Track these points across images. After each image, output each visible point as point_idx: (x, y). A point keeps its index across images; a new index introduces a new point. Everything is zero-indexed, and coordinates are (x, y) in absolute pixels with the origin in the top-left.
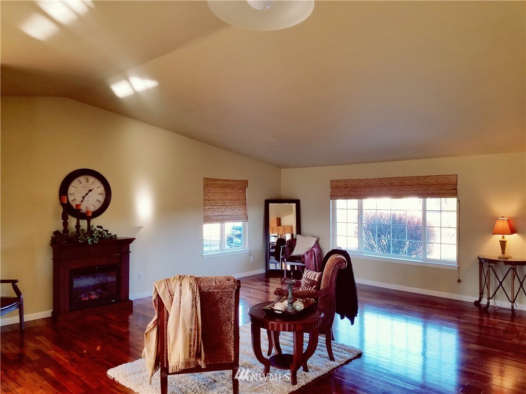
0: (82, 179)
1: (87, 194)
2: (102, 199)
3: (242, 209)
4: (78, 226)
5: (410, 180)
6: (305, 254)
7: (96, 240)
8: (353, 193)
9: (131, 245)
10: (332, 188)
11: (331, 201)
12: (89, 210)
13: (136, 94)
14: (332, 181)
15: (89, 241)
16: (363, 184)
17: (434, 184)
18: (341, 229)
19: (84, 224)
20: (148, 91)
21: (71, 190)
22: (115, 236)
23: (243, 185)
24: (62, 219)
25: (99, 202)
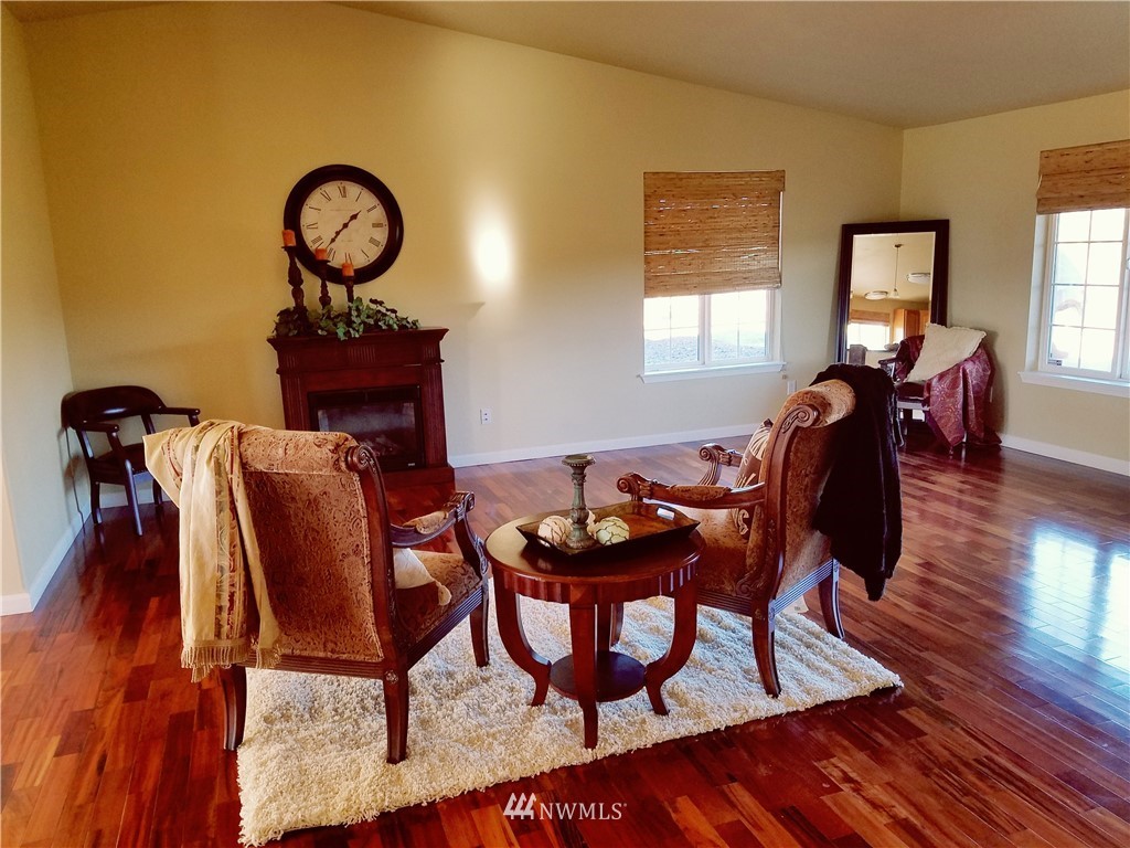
0: (331, 188)
1: (345, 226)
2: (382, 236)
3: (763, 255)
4: (325, 298)
6: (935, 380)
7: (358, 331)
10: (1045, 175)
11: (1040, 220)
14: (1045, 155)
15: (341, 332)
19: (337, 293)
21: (308, 216)
22: (414, 323)
23: (772, 186)
25: (376, 243)
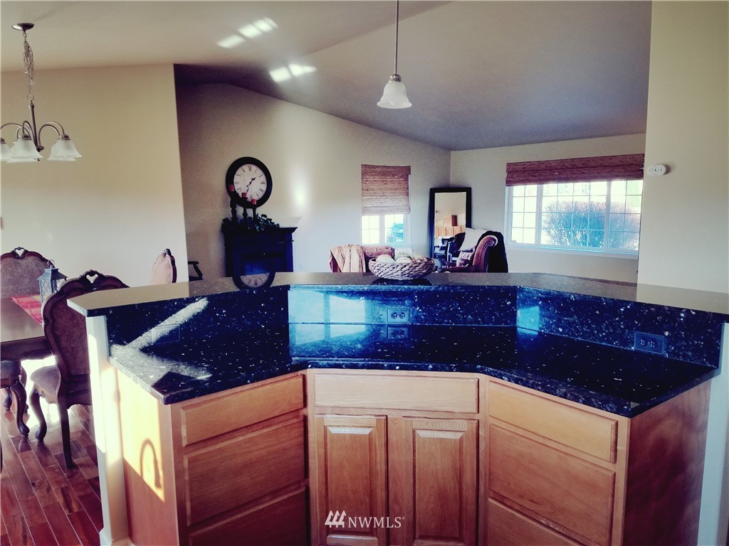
0: (246, 167)
1: (251, 183)
2: (264, 187)
3: (403, 200)
4: (245, 214)
5: (594, 161)
7: (263, 228)
8: (532, 178)
9: (293, 234)
10: (509, 172)
11: (507, 188)
12: (254, 198)
13: (294, 79)
14: (509, 165)
15: (257, 228)
16: (543, 166)
17: (619, 166)
18: (517, 220)
19: (250, 212)
20: (306, 76)
21: (237, 178)
22: (278, 225)
23: (405, 172)
24: (231, 207)
25: (262, 191)
